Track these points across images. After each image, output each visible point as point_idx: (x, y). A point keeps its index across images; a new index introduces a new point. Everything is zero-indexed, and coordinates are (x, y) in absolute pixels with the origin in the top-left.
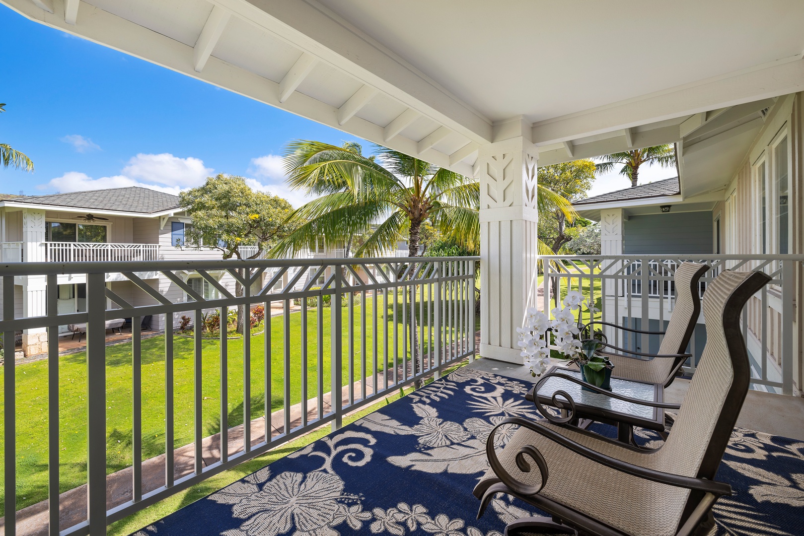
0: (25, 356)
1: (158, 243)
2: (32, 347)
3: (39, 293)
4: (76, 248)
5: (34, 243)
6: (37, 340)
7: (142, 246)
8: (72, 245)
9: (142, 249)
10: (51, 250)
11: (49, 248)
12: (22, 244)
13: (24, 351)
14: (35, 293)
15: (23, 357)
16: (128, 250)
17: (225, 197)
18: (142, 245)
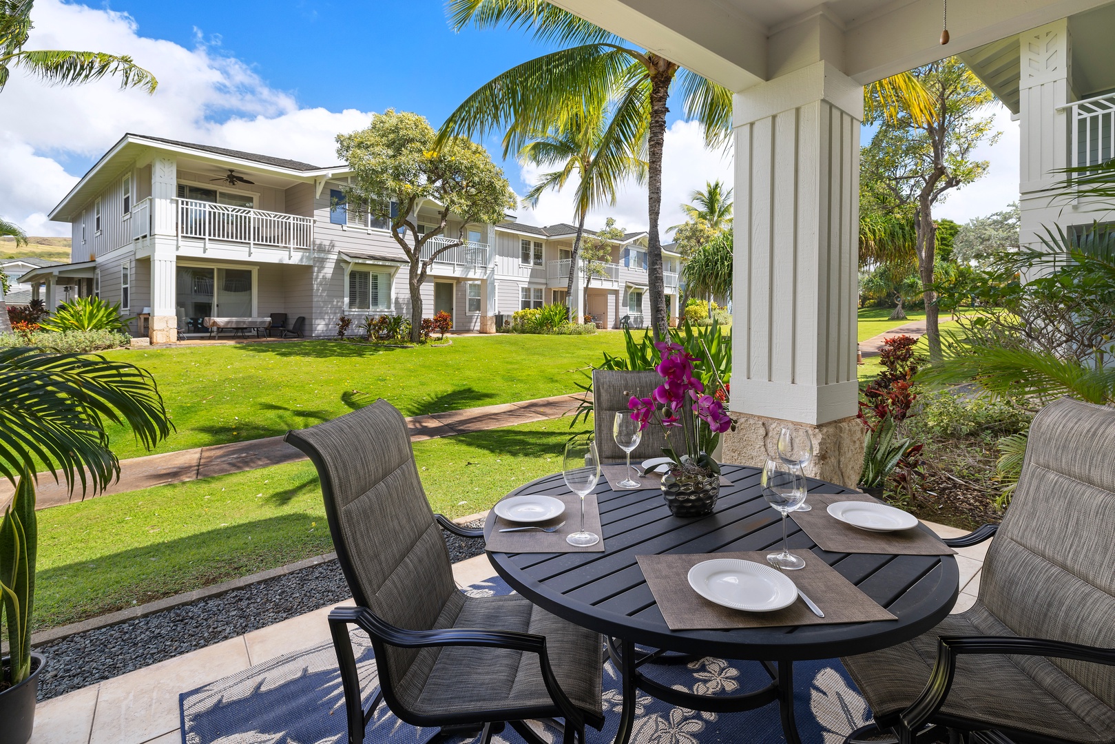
0: (151, 343)
1: (312, 216)
2: (159, 332)
3: (168, 263)
4: (212, 210)
5: (163, 201)
6: (165, 325)
7: (292, 218)
8: (207, 206)
9: (292, 222)
10: (183, 208)
11: (180, 206)
12: (151, 200)
13: (151, 339)
14: (163, 262)
15: (148, 344)
16: (274, 221)
17: (393, 132)
18: (292, 216)
